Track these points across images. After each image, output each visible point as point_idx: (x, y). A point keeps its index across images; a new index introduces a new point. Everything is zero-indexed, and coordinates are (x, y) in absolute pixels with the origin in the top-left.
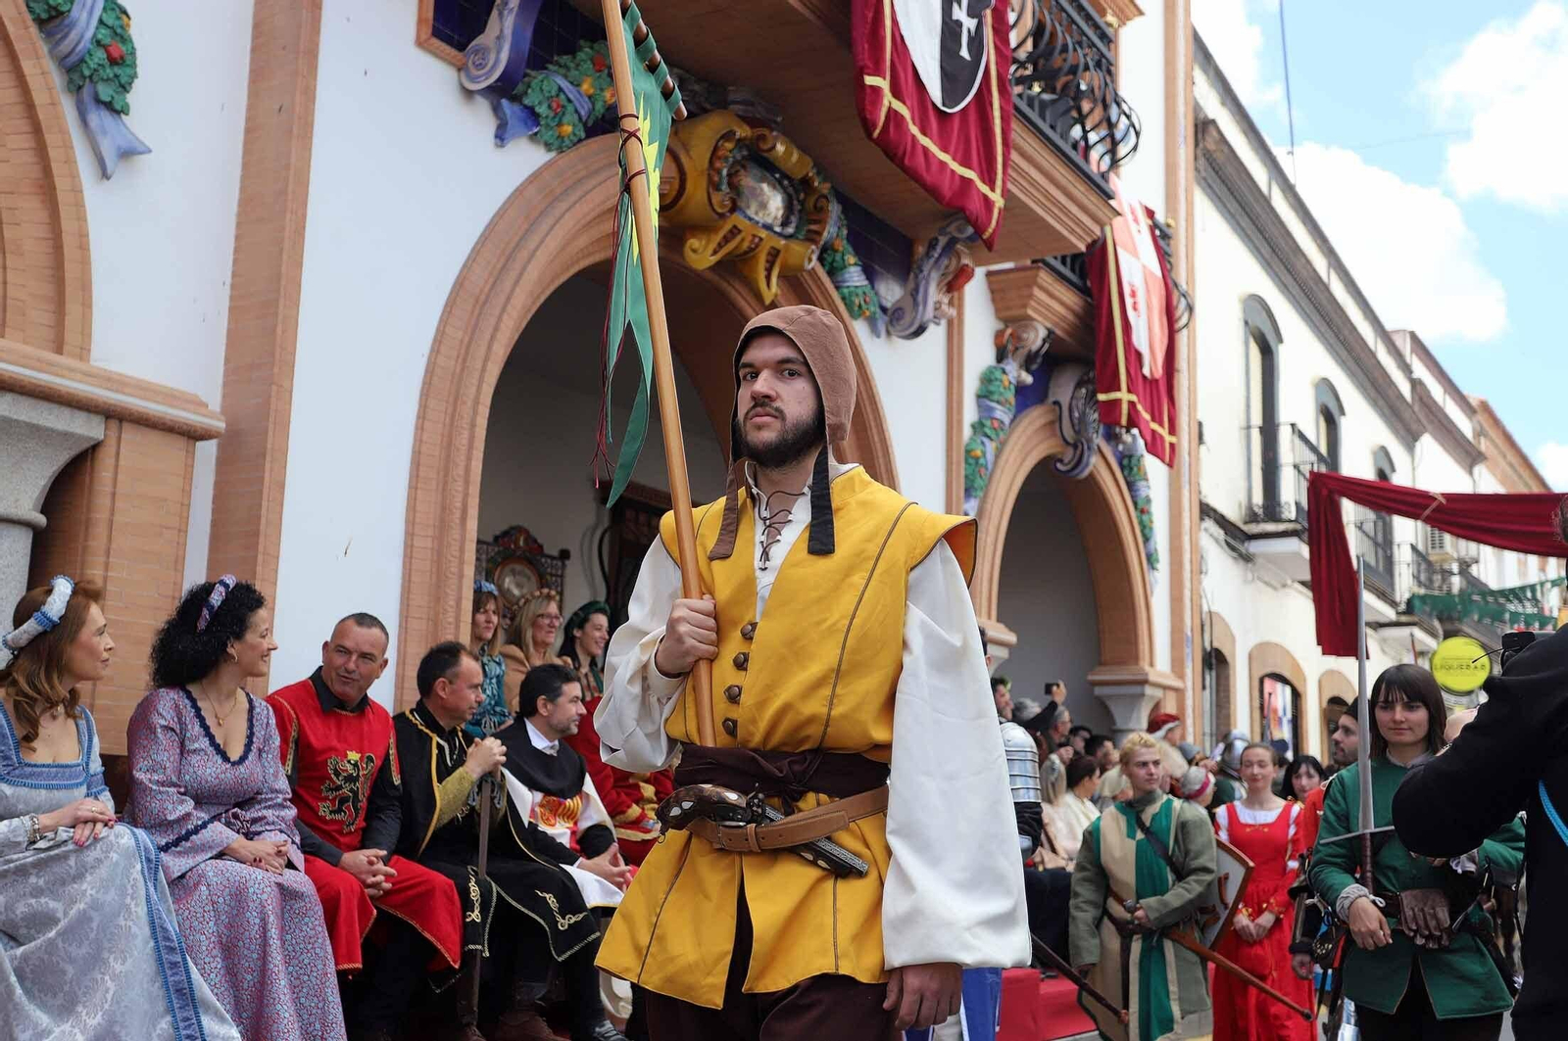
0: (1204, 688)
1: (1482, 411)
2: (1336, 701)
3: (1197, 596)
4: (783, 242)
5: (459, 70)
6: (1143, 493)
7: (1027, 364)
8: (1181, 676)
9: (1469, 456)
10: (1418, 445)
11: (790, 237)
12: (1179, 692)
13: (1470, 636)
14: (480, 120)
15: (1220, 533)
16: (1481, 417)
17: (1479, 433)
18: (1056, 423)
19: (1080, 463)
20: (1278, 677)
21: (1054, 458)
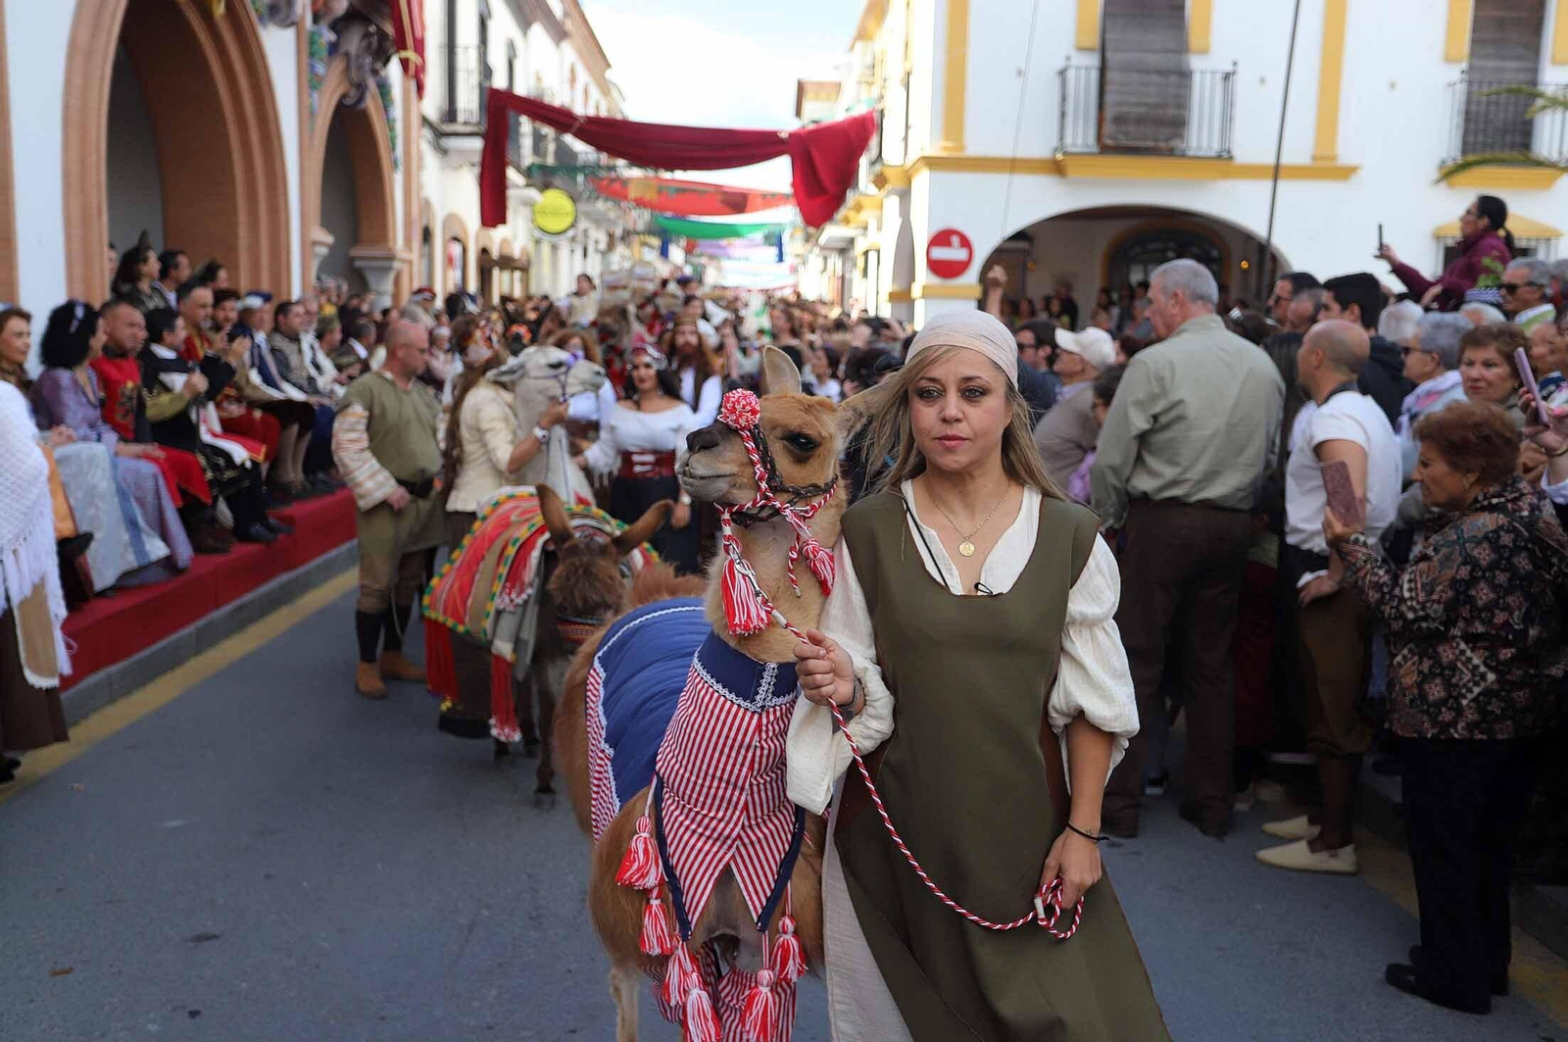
0: (421, 256)
2: (484, 251)
3: (420, 187)
6: (391, 117)
7: (334, 26)
9: (559, 34)
10: (528, 32)
12: (410, 263)
13: (557, 188)
15: (427, 133)
17: (566, 14)
18: (347, 69)
19: (361, 99)
20: (456, 239)
21: (344, 96)
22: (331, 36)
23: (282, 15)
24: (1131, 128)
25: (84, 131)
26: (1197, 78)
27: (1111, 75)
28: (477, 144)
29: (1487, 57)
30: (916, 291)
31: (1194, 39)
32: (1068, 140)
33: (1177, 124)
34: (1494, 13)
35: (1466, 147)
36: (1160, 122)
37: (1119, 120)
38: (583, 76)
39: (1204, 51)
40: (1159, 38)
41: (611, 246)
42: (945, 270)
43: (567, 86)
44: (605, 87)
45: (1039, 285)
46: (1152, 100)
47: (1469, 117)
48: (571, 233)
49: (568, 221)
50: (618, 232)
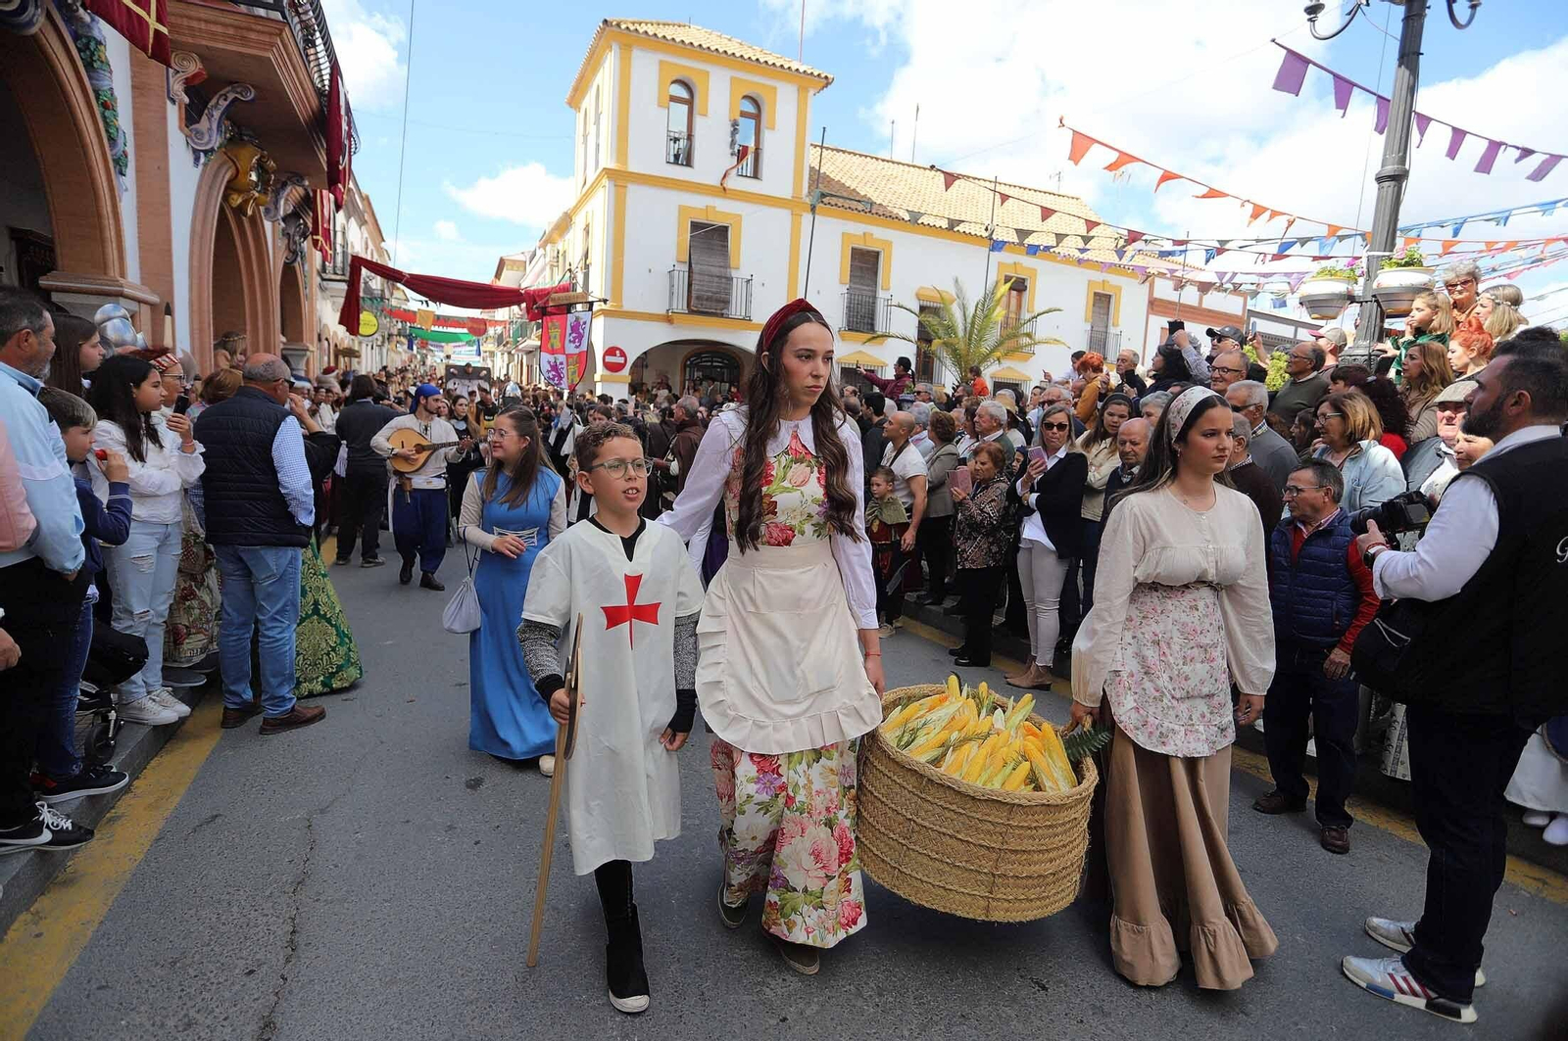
1: (366, 199)
2: (336, 346)
3: (317, 310)
4: (257, 195)
5: (187, 136)
6: (304, 269)
7: (284, 220)
8: (312, 344)
9: (362, 223)
11: (259, 192)
12: (313, 353)
14: (190, 157)
15: (319, 279)
16: (365, 202)
17: (365, 210)
18: (289, 243)
19: (295, 259)
20: (327, 339)
21: (286, 258)
22: (283, 224)
23: (272, 214)
24: (705, 302)
25: (200, 278)
26: (735, 280)
27: (695, 276)
28: (344, 286)
29: (854, 283)
30: (597, 377)
31: (733, 264)
32: (675, 306)
33: (726, 302)
34: (857, 264)
35: (849, 322)
36: (718, 301)
37: (698, 298)
38: (371, 246)
39: (738, 268)
40: (716, 260)
41: (383, 342)
42: (612, 368)
43: (364, 250)
44: (381, 251)
45: (649, 378)
46: (714, 290)
47: (849, 307)
48: (376, 336)
49: (375, 329)
50: (386, 336)
